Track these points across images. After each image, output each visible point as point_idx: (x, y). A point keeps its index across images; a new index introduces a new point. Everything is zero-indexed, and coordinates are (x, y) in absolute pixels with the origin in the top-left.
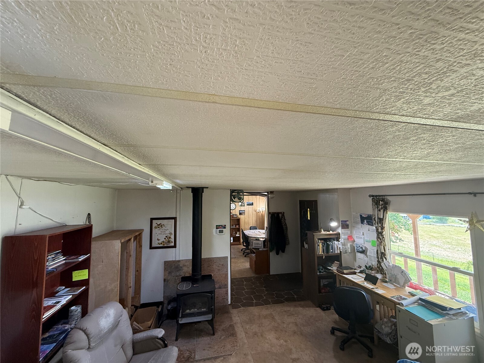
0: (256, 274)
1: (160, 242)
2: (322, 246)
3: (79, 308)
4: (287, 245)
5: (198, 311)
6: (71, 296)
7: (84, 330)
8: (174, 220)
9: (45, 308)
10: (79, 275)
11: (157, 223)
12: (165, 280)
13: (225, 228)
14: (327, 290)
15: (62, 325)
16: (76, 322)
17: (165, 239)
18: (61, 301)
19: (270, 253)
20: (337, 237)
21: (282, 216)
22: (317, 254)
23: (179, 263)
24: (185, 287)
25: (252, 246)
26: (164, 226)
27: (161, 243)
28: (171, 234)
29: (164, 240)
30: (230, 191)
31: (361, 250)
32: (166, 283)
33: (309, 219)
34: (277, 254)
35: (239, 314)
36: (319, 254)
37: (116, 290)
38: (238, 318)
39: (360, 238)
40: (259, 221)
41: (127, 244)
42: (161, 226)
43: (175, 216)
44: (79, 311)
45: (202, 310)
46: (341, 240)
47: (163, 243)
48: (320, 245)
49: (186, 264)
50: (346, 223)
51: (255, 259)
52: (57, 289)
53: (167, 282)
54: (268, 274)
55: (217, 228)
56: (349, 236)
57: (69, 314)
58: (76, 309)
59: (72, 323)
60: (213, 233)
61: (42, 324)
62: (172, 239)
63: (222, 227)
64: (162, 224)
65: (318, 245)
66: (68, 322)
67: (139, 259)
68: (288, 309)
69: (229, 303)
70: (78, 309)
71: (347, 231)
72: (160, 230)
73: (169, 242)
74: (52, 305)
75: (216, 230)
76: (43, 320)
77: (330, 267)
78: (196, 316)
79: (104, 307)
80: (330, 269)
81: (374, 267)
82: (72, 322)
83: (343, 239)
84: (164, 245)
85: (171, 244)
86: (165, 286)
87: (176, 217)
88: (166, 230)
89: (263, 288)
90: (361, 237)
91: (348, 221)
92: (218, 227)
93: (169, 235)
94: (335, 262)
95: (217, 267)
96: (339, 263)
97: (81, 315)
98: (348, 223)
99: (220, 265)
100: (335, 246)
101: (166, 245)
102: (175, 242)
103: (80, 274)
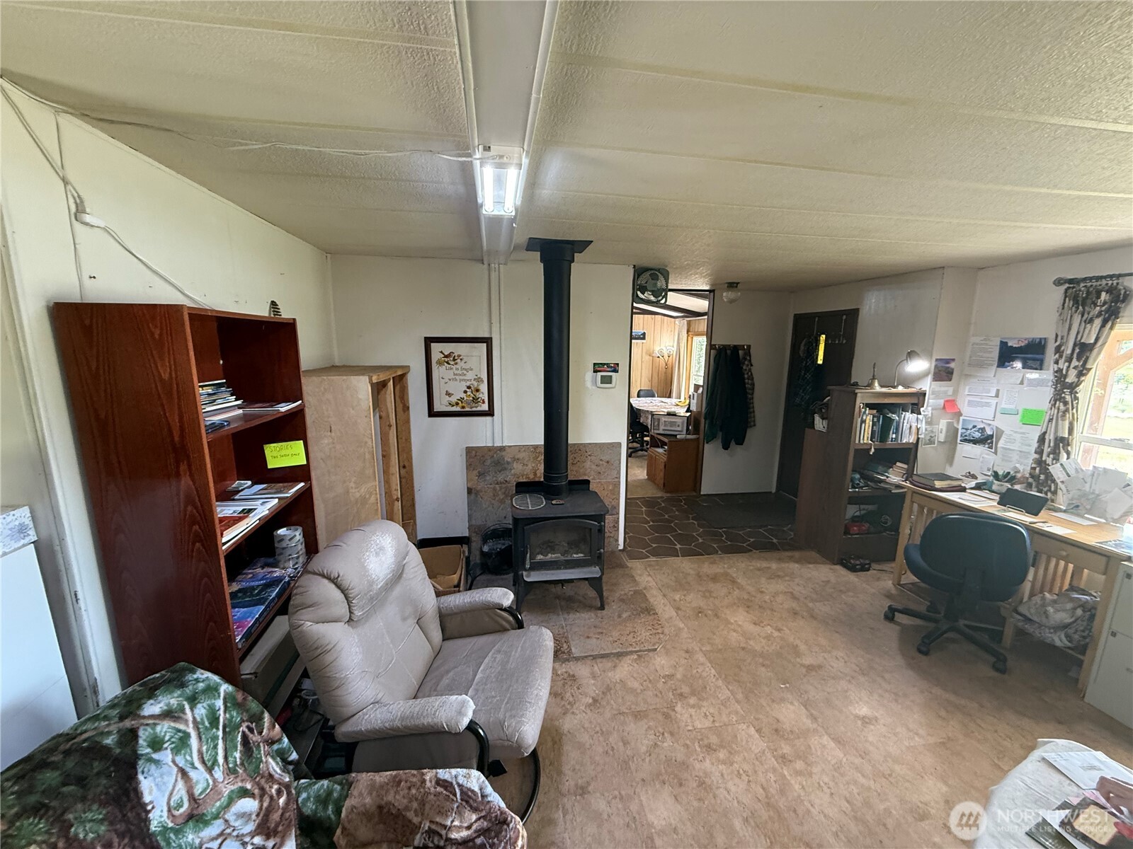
0: (667, 492)
1: (454, 399)
2: (871, 423)
3: (297, 533)
4: (751, 427)
5: (563, 558)
6: (277, 500)
7: (334, 579)
8: (485, 344)
9: (221, 520)
10: (283, 455)
11: (441, 352)
12: (470, 491)
13: (618, 372)
14: (863, 528)
15: (263, 568)
16: (297, 563)
17: (465, 392)
18: (255, 509)
19: (706, 446)
20: (916, 402)
21: (745, 354)
22: (857, 442)
23: (503, 453)
24: (531, 505)
25: (658, 430)
26: (461, 359)
27: (457, 404)
28: (479, 380)
29: (463, 395)
30: (632, 271)
31: (977, 435)
32: (473, 496)
33: (820, 362)
34: (726, 447)
35: (648, 569)
36: (862, 442)
37: (373, 499)
38: (650, 579)
39: (982, 406)
40: (657, 379)
41: (379, 397)
42: (454, 360)
43: (486, 335)
44: (299, 540)
45: (575, 556)
46: (926, 410)
47: (460, 402)
48: (867, 422)
49: (521, 456)
50: (948, 365)
51: (665, 459)
52: (234, 486)
53: (476, 494)
54: (695, 494)
55: (595, 371)
56: (947, 401)
57: (276, 545)
58: (291, 536)
59: (286, 565)
60: (584, 381)
61: (225, 556)
62: (483, 393)
63: (608, 369)
64: (456, 354)
65: (863, 422)
66: (279, 562)
67: (406, 440)
68: (765, 564)
69: (621, 547)
70: (295, 536)
71: (946, 389)
72: (451, 369)
73: (475, 400)
74: (235, 515)
75: (593, 376)
76: (224, 548)
77: (883, 475)
78: (560, 569)
79: (367, 529)
80: (881, 481)
81: (1019, 475)
82: (285, 562)
83: (930, 408)
84: (463, 407)
85: (481, 406)
86: (471, 505)
87: (491, 338)
88: (466, 370)
89: (692, 521)
90: (988, 403)
91: (953, 360)
92: (597, 368)
93: (475, 384)
94: (898, 464)
95: (594, 467)
96: (906, 466)
97: (304, 550)
98: (952, 365)
99: (601, 462)
100: (905, 424)
101: (467, 409)
102: (491, 404)
103: (283, 452)
